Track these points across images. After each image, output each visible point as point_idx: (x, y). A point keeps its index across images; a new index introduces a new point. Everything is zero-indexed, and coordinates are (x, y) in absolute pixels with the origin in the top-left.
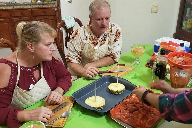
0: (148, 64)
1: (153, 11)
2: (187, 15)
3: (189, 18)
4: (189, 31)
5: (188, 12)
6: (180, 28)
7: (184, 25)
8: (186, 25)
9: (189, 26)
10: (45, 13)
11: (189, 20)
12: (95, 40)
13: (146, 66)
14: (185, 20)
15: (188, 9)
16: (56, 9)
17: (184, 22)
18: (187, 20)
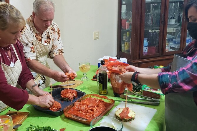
0: (94, 78)
1: (95, 38)
2: (124, 40)
3: (126, 42)
4: (127, 52)
5: (124, 37)
6: (120, 51)
7: (123, 48)
8: (124, 48)
9: (126, 49)
11: (126, 43)
13: (93, 80)
14: (123, 44)
15: (124, 34)
17: (123, 45)
18: (124, 44)
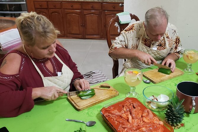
10: (114, 8)
12: (148, 42)
16: (120, 4)
